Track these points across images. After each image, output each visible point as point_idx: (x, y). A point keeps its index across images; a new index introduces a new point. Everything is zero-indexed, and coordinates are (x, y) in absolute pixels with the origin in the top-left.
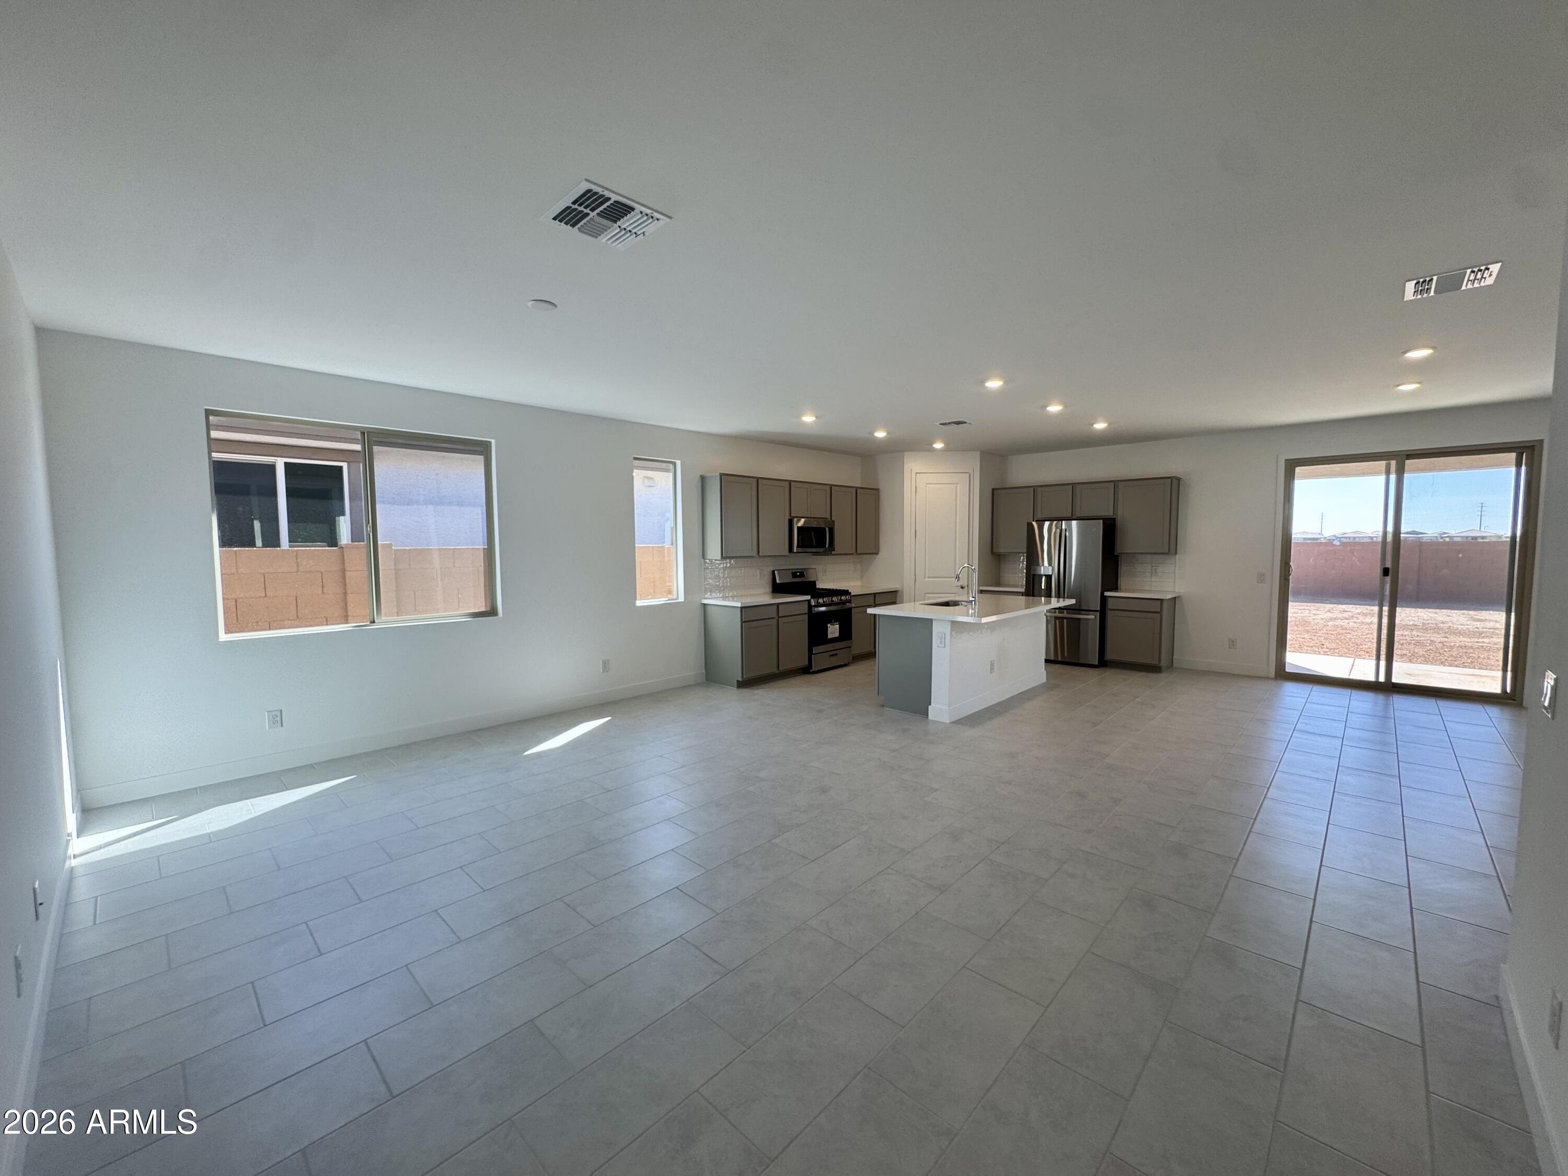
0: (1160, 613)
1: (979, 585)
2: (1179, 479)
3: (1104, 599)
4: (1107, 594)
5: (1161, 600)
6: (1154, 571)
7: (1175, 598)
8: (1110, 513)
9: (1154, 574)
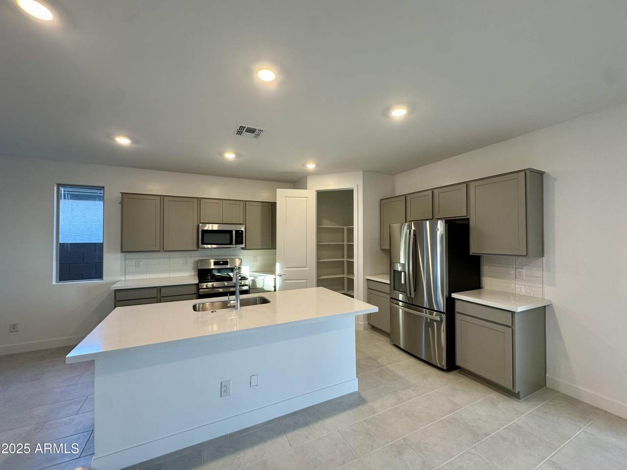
0: (512, 327)
1: (364, 275)
2: (541, 174)
3: (451, 303)
4: (454, 295)
5: (513, 313)
6: (518, 274)
7: (545, 307)
8: (461, 213)
9: (518, 276)
